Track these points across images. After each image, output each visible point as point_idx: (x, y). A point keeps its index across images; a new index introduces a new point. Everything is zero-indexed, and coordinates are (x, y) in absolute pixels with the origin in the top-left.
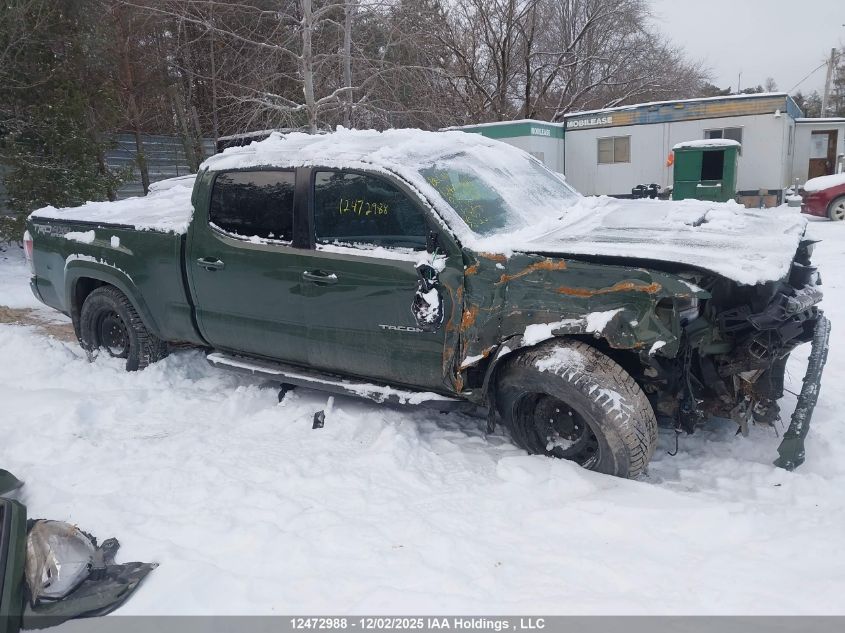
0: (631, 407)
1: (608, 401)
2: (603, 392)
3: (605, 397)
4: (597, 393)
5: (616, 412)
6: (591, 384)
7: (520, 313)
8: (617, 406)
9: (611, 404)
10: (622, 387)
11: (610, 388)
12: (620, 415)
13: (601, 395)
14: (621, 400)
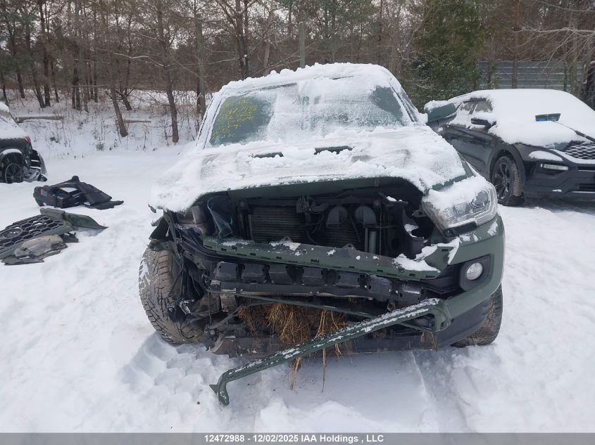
0: (149, 281)
10: (154, 266)
14: (146, 273)
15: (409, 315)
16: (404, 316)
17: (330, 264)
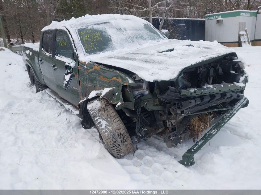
0: (110, 128)
1: (101, 124)
2: (99, 120)
3: (100, 122)
4: (97, 120)
5: (103, 129)
6: (97, 117)
7: (91, 85)
8: (103, 127)
9: (101, 125)
10: (109, 119)
11: (103, 119)
12: (104, 131)
13: (99, 121)
14: (106, 125)
15: (244, 103)
16: (242, 104)
17: (223, 91)
